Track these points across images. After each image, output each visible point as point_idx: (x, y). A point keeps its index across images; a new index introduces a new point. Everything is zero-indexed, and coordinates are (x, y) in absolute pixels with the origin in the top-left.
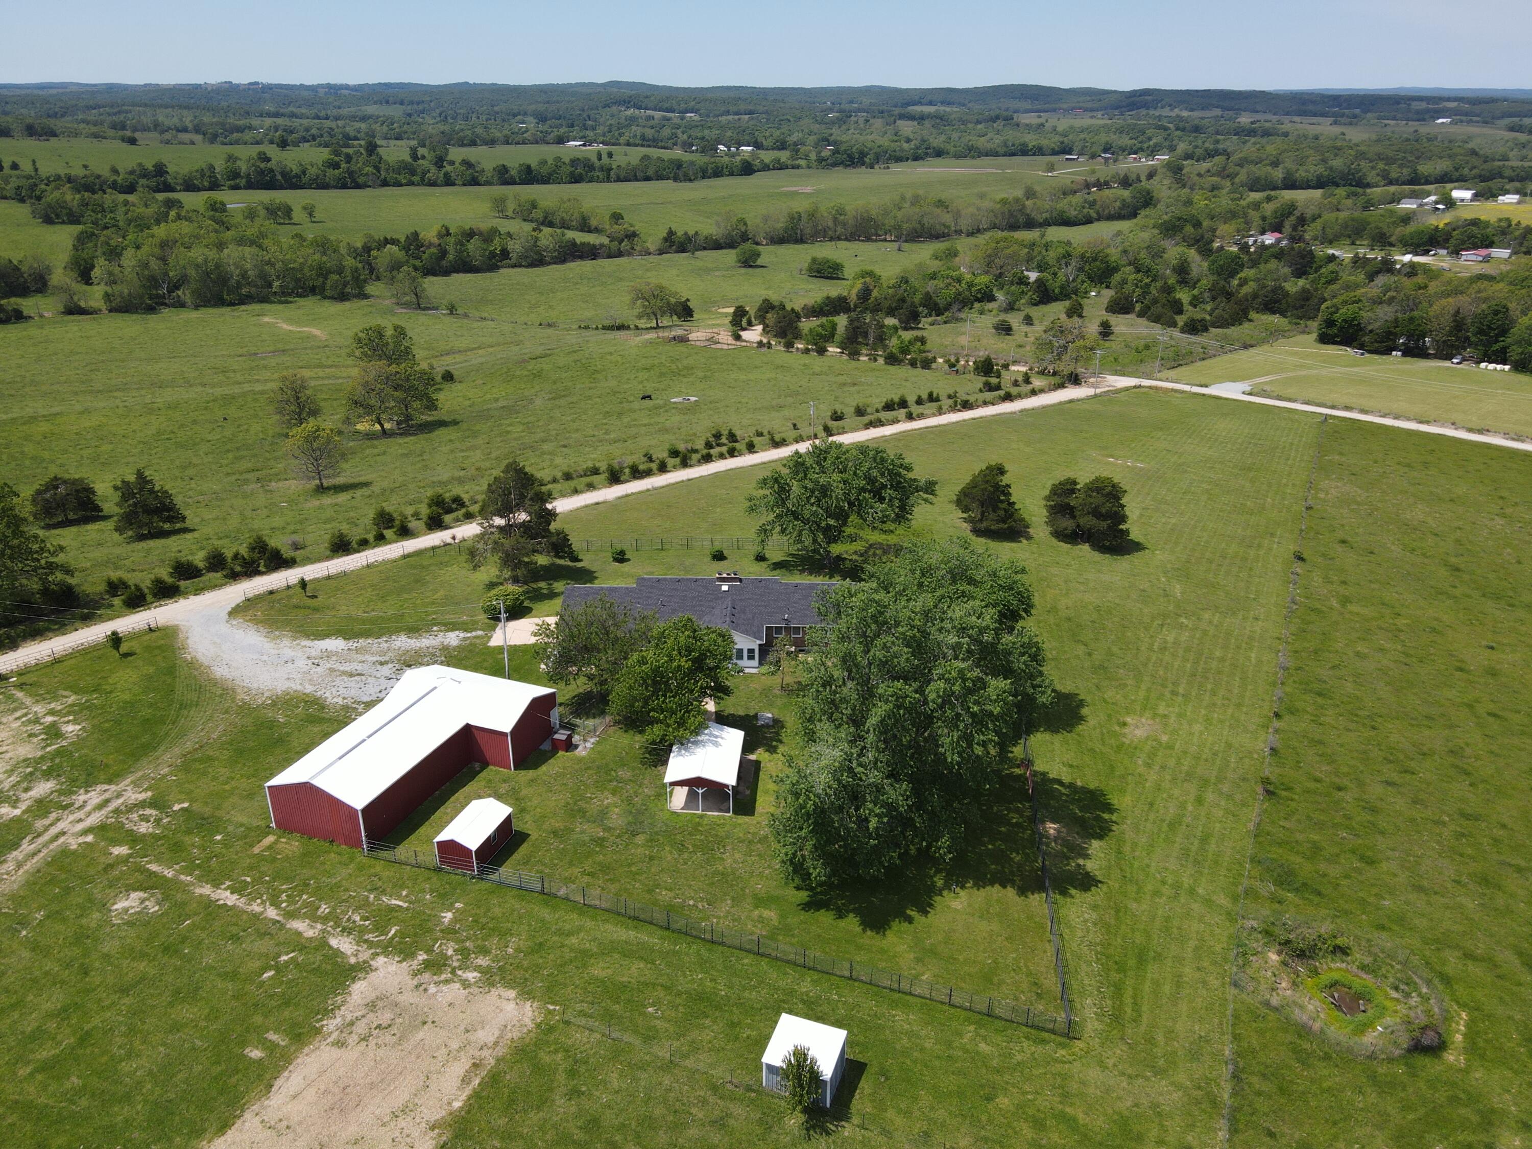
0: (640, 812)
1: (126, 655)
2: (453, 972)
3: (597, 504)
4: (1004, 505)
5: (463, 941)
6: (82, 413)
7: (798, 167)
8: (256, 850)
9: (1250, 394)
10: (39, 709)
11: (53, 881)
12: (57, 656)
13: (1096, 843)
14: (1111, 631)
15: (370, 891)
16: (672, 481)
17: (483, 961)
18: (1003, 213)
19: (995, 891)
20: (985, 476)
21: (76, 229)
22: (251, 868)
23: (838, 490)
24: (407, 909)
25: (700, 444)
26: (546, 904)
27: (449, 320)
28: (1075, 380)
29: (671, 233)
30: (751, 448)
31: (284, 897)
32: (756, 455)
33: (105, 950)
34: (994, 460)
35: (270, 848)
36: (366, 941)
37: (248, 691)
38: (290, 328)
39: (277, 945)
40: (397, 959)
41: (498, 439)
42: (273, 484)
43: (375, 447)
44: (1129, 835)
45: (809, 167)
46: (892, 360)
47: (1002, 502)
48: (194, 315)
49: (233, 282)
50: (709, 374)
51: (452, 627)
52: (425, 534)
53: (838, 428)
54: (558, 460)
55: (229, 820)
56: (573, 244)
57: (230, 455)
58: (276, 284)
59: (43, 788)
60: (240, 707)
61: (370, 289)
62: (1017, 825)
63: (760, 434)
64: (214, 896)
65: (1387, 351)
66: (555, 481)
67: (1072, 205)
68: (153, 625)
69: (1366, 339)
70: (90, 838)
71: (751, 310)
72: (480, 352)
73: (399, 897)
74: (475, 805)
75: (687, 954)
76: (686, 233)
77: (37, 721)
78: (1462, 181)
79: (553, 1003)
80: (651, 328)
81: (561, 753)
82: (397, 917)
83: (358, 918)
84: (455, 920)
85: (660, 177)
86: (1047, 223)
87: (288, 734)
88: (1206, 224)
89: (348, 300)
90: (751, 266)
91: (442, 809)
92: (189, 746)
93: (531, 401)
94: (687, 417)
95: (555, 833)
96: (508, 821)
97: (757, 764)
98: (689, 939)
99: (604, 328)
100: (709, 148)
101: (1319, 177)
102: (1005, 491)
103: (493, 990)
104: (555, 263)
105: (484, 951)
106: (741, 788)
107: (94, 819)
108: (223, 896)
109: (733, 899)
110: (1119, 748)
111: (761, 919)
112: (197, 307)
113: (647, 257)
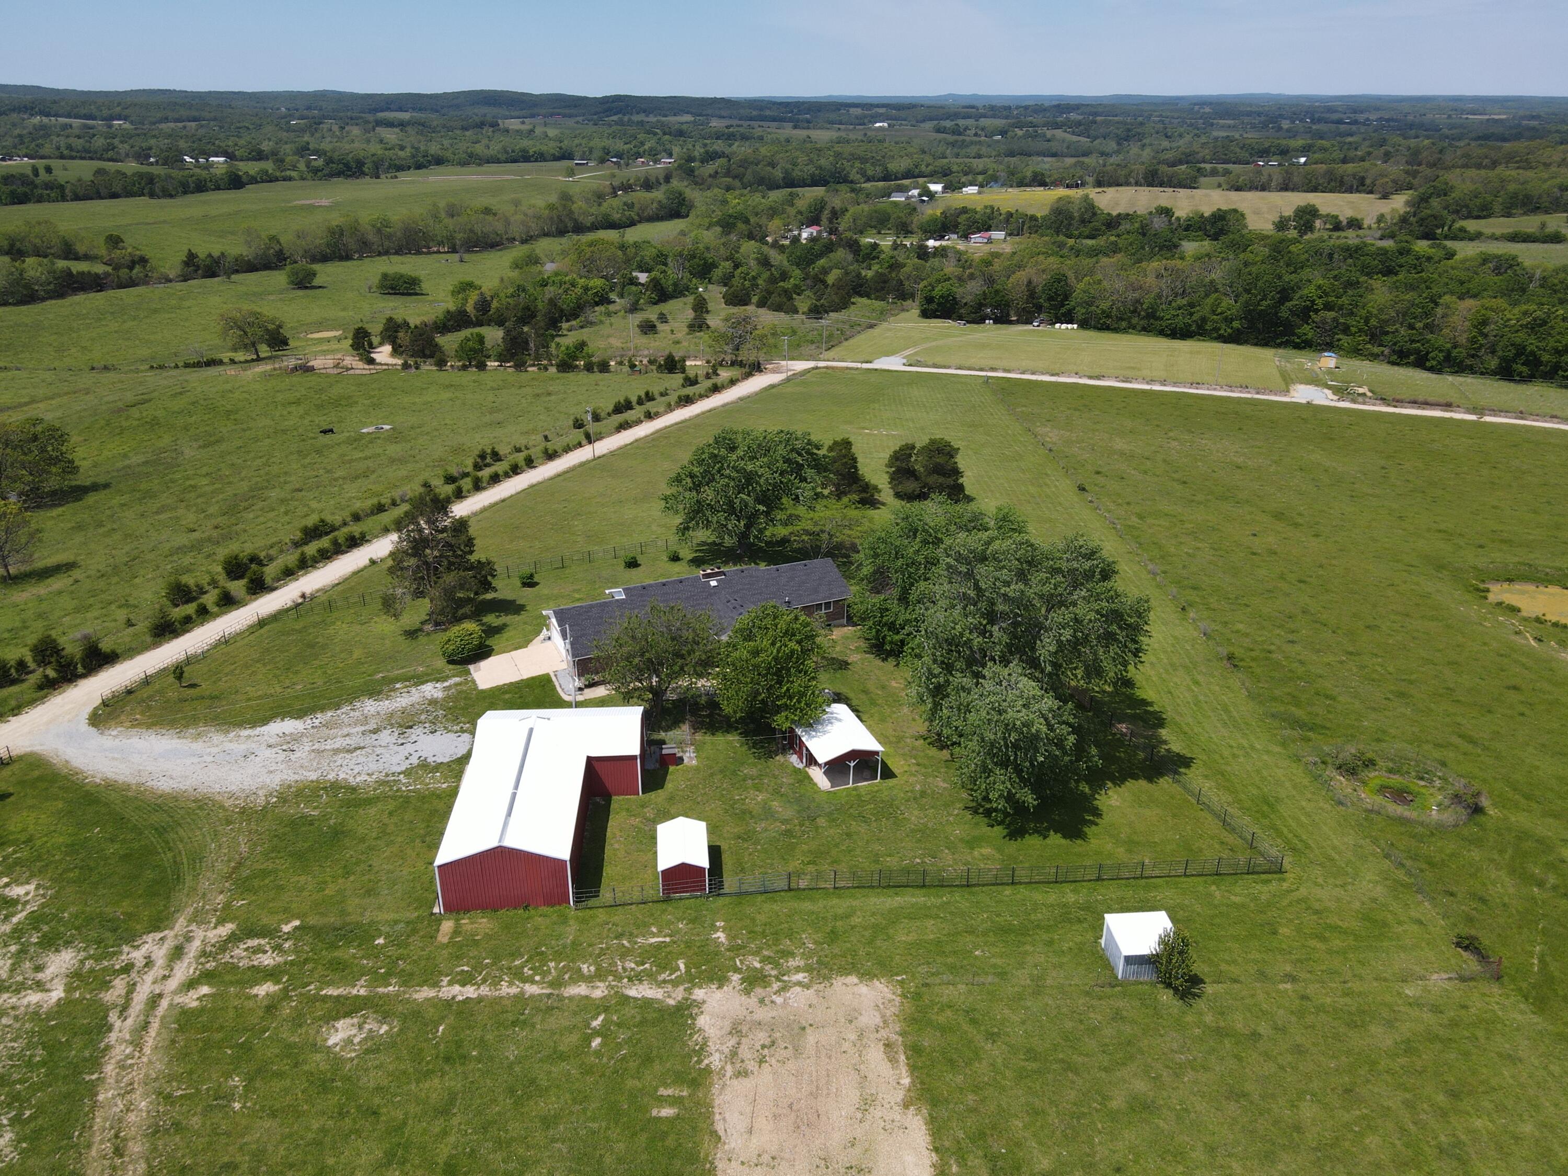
0: (798, 800)
2: (779, 979)
7: (290, 179)
8: (443, 939)
9: (910, 365)
11: (209, 1045)
13: (1163, 732)
15: (617, 938)
17: (796, 962)
18: (552, 218)
19: (1130, 784)
22: (456, 958)
24: (673, 942)
26: (800, 898)
28: (756, 368)
29: (191, 256)
32: (539, 469)
33: (372, 1085)
35: (456, 932)
36: (665, 982)
37: (232, 795)
39: (576, 1014)
40: (713, 986)
44: (1177, 719)
45: (303, 179)
46: (566, 366)
50: (376, 400)
51: (419, 680)
55: (373, 922)
56: (69, 273)
64: (443, 995)
65: (981, 321)
67: (613, 206)
69: (962, 311)
70: (205, 990)
75: (958, 902)
76: (210, 255)
78: (934, 176)
79: (897, 975)
80: (253, 360)
81: (671, 768)
82: (671, 953)
83: (632, 965)
84: (731, 937)
85: (130, 194)
86: (594, 227)
90: (307, 288)
93: (177, 452)
94: (406, 444)
98: (947, 889)
99: (187, 366)
100: (172, 159)
101: (813, 176)
103: (834, 982)
104: (51, 298)
105: (788, 954)
107: (185, 970)
108: (455, 992)
111: (985, 857)
113: (169, 284)
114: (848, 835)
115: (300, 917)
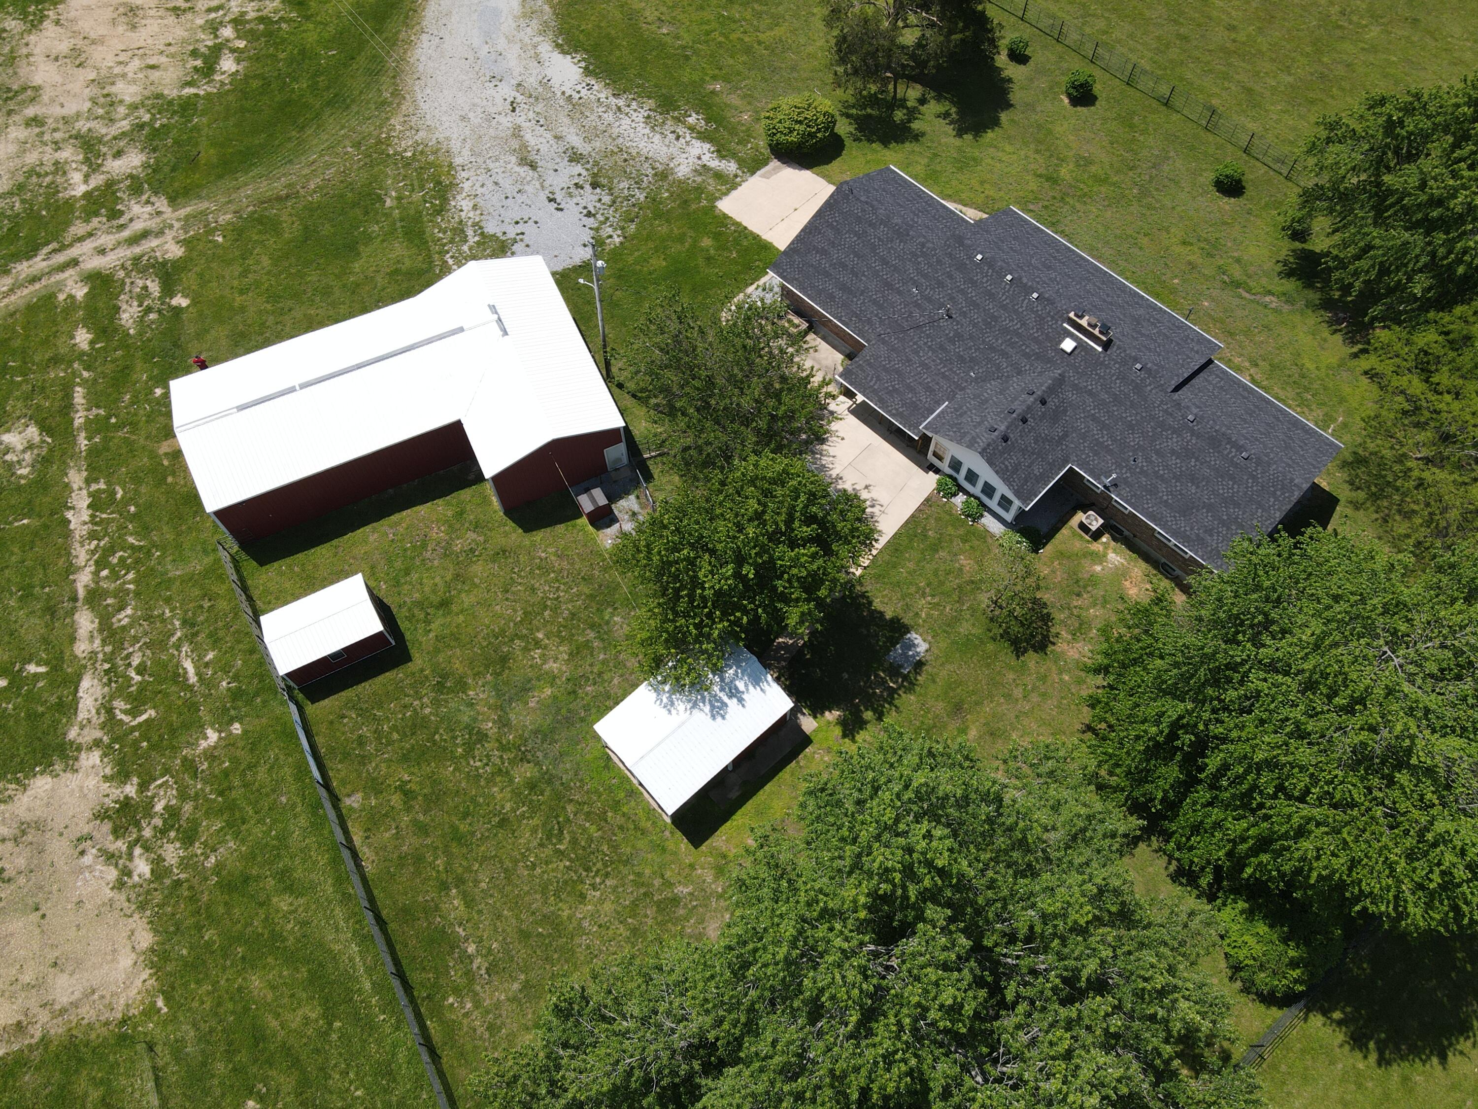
2: (131, 847)
10: (236, 6)
17: (172, 853)
24: (187, 687)
26: (316, 809)
36: (110, 711)
37: (410, 115)
70: (82, 293)
73: (197, 661)
77: (217, 27)
79: (168, 999)
82: (167, 695)
83: (136, 661)
84: (210, 755)
91: (367, 529)
95: (442, 679)
103: (136, 916)
105: (188, 838)
107: (113, 260)
114: (504, 822)
115: (194, 303)
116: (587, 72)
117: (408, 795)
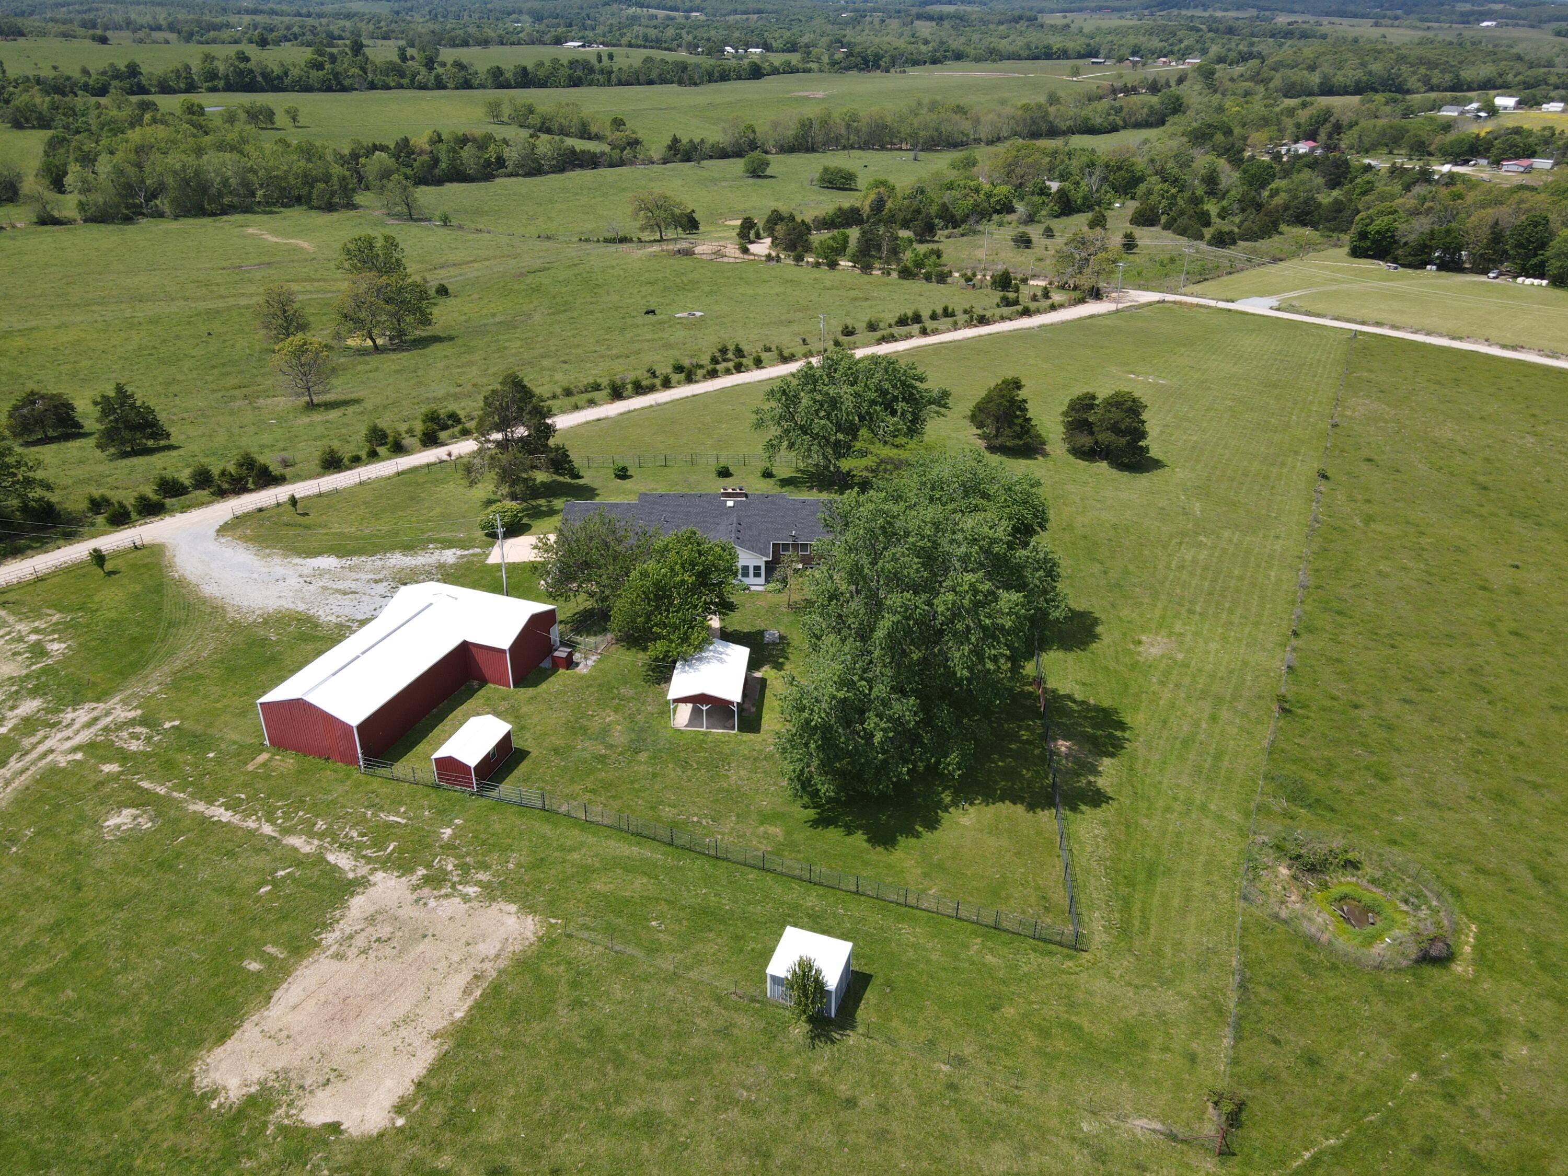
0: (642, 730)
1: (110, 574)
2: (453, 887)
3: (599, 420)
4: (1020, 421)
5: (464, 857)
6: (59, 327)
7: (809, 71)
8: (250, 767)
9: (1278, 309)
10: (23, 627)
11: (42, 798)
12: (39, 574)
13: (1107, 761)
14: (1128, 549)
15: (367, 807)
16: (677, 397)
17: (483, 876)
18: (1025, 120)
19: (1005, 808)
20: (1001, 390)
21: (47, 134)
22: (245, 785)
23: (848, 403)
24: (406, 825)
25: (705, 360)
26: (548, 820)
27: (445, 231)
28: (1097, 294)
29: (675, 140)
30: (758, 363)
31: (279, 813)
32: (763, 371)
33: (98, 866)
34: (1010, 374)
35: (264, 765)
36: (364, 857)
37: (239, 610)
38: (276, 240)
39: (274, 860)
40: (396, 874)
41: (496, 355)
42: (261, 401)
43: (367, 363)
44: (1142, 752)
45: (821, 71)
46: (906, 274)
47: (1018, 417)
48: (174, 225)
49: (214, 191)
50: (715, 288)
51: (448, 544)
52: (420, 451)
53: (849, 343)
54: (559, 376)
55: (221, 738)
56: (573, 151)
57: (216, 371)
58: (260, 193)
59: (29, 706)
60: (231, 625)
61: (359, 199)
62: (1027, 742)
63: (768, 350)
64: (208, 813)
65: (1422, 265)
66: (554, 397)
67: (1097, 113)
68: (138, 543)
69: (1400, 252)
70: (79, 756)
71: (760, 222)
72: (476, 265)
73: (397, 814)
74: (473, 721)
75: (691, 870)
76: (691, 141)
77: (21, 639)
78: (1504, 88)
79: (554, 917)
80: (655, 241)
81: (561, 671)
82: (395, 834)
83: (355, 834)
84: (454, 836)
85: (663, 81)
86: (1071, 131)
87: (281, 653)
88: (1237, 131)
89: (336, 210)
90: (759, 177)
91: (440, 727)
92: (178, 664)
93: (530, 316)
94: (692, 332)
95: (556, 750)
96: (507, 737)
97: (763, 681)
98: (693, 855)
99: (606, 241)
100: (716, 50)
101: (1358, 83)
102: (1021, 406)
103: (494, 904)
104: (554, 172)
105: (485, 867)
106: (746, 706)
107: (84, 737)
108: (217, 813)
109: (738, 816)
110: (1134, 666)
111: (766, 836)
112: (176, 217)
113: (650, 166)
114: (655, 775)
115: (183, 719)
116: (338, 557)
117: (593, 791)
